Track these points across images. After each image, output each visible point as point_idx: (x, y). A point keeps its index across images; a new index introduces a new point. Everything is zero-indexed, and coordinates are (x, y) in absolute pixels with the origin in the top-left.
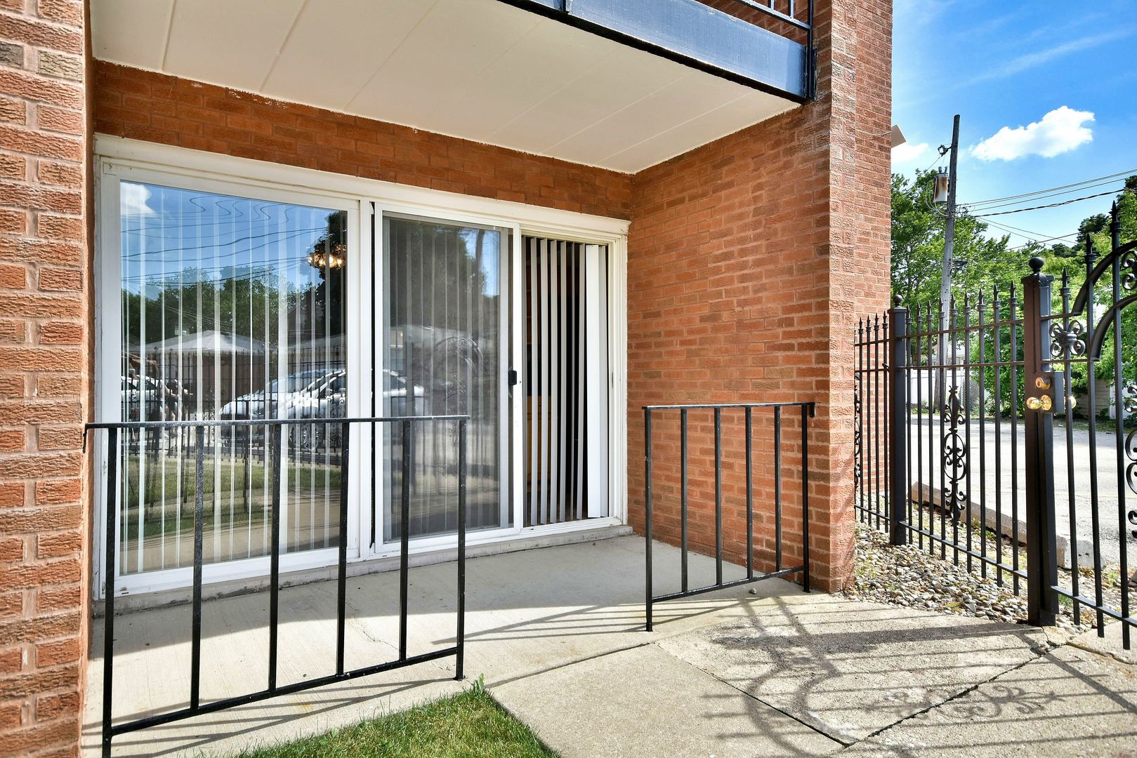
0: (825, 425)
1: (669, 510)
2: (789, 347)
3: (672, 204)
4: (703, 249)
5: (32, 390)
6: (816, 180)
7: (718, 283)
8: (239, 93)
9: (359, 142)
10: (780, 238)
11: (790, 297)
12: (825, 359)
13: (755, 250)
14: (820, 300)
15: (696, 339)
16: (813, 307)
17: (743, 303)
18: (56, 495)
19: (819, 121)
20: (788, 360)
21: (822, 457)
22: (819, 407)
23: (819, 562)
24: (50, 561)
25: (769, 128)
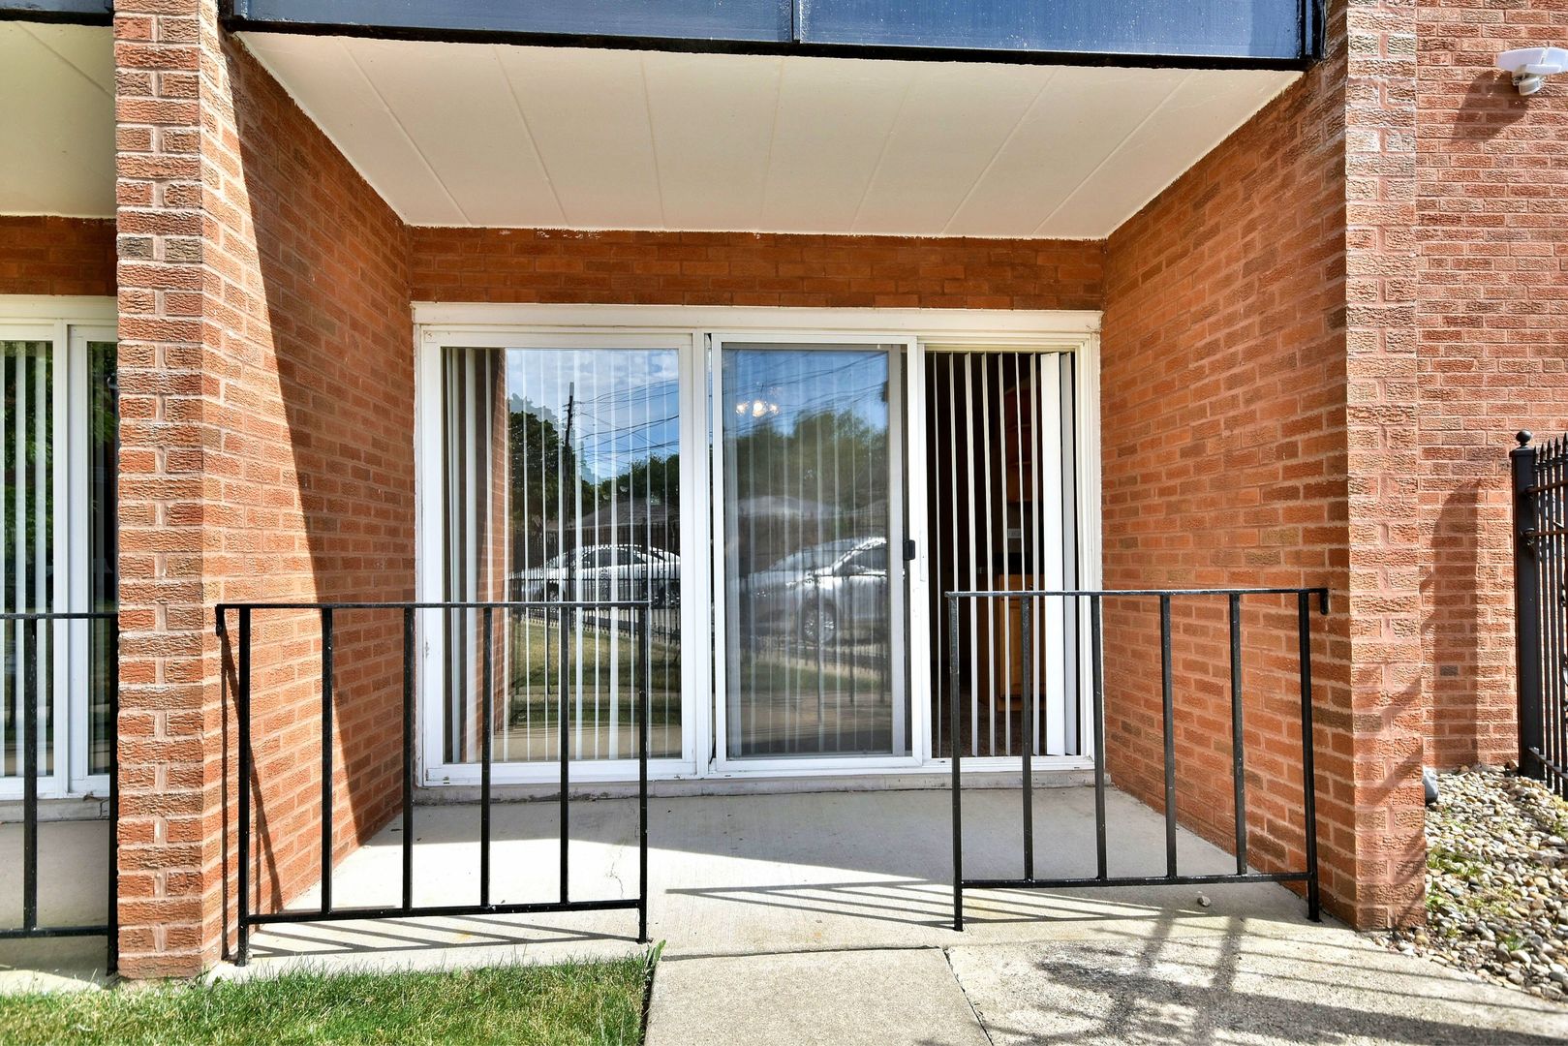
0: (1343, 628)
1: (1147, 753)
2: (1291, 493)
3: (1147, 276)
4: (1182, 340)
5: (161, 570)
6: (1326, 199)
7: (1200, 394)
8: (547, 232)
9: (685, 263)
10: (1278, 308)
11: (1289, 407)
12: (1341, 512)
13: (1246, 333)
14: (1333, 408)
15: (1175, 486)
16: (1324, 422)
17: (1232, 423)
18: (181, 674)
19: (1330, 93)
20: (1291, 515)
21: (1340, 685)
22: (1334, 597)
23: (1340, 872)
24: (177, 738)
25: (1263, 124)
